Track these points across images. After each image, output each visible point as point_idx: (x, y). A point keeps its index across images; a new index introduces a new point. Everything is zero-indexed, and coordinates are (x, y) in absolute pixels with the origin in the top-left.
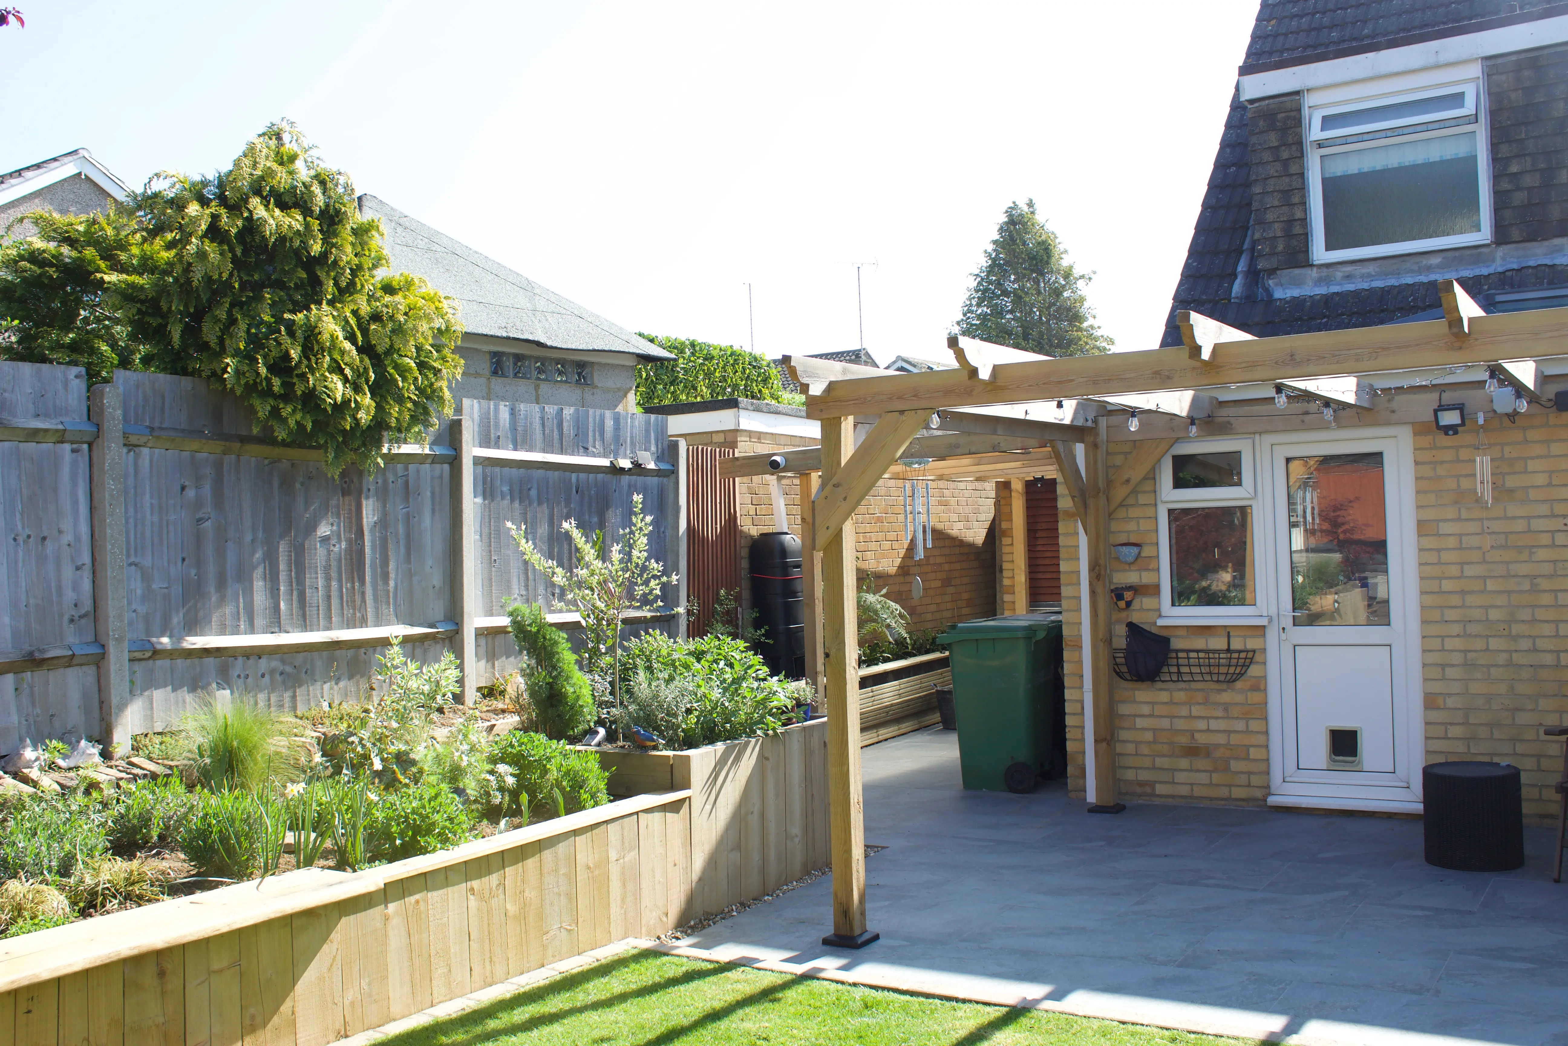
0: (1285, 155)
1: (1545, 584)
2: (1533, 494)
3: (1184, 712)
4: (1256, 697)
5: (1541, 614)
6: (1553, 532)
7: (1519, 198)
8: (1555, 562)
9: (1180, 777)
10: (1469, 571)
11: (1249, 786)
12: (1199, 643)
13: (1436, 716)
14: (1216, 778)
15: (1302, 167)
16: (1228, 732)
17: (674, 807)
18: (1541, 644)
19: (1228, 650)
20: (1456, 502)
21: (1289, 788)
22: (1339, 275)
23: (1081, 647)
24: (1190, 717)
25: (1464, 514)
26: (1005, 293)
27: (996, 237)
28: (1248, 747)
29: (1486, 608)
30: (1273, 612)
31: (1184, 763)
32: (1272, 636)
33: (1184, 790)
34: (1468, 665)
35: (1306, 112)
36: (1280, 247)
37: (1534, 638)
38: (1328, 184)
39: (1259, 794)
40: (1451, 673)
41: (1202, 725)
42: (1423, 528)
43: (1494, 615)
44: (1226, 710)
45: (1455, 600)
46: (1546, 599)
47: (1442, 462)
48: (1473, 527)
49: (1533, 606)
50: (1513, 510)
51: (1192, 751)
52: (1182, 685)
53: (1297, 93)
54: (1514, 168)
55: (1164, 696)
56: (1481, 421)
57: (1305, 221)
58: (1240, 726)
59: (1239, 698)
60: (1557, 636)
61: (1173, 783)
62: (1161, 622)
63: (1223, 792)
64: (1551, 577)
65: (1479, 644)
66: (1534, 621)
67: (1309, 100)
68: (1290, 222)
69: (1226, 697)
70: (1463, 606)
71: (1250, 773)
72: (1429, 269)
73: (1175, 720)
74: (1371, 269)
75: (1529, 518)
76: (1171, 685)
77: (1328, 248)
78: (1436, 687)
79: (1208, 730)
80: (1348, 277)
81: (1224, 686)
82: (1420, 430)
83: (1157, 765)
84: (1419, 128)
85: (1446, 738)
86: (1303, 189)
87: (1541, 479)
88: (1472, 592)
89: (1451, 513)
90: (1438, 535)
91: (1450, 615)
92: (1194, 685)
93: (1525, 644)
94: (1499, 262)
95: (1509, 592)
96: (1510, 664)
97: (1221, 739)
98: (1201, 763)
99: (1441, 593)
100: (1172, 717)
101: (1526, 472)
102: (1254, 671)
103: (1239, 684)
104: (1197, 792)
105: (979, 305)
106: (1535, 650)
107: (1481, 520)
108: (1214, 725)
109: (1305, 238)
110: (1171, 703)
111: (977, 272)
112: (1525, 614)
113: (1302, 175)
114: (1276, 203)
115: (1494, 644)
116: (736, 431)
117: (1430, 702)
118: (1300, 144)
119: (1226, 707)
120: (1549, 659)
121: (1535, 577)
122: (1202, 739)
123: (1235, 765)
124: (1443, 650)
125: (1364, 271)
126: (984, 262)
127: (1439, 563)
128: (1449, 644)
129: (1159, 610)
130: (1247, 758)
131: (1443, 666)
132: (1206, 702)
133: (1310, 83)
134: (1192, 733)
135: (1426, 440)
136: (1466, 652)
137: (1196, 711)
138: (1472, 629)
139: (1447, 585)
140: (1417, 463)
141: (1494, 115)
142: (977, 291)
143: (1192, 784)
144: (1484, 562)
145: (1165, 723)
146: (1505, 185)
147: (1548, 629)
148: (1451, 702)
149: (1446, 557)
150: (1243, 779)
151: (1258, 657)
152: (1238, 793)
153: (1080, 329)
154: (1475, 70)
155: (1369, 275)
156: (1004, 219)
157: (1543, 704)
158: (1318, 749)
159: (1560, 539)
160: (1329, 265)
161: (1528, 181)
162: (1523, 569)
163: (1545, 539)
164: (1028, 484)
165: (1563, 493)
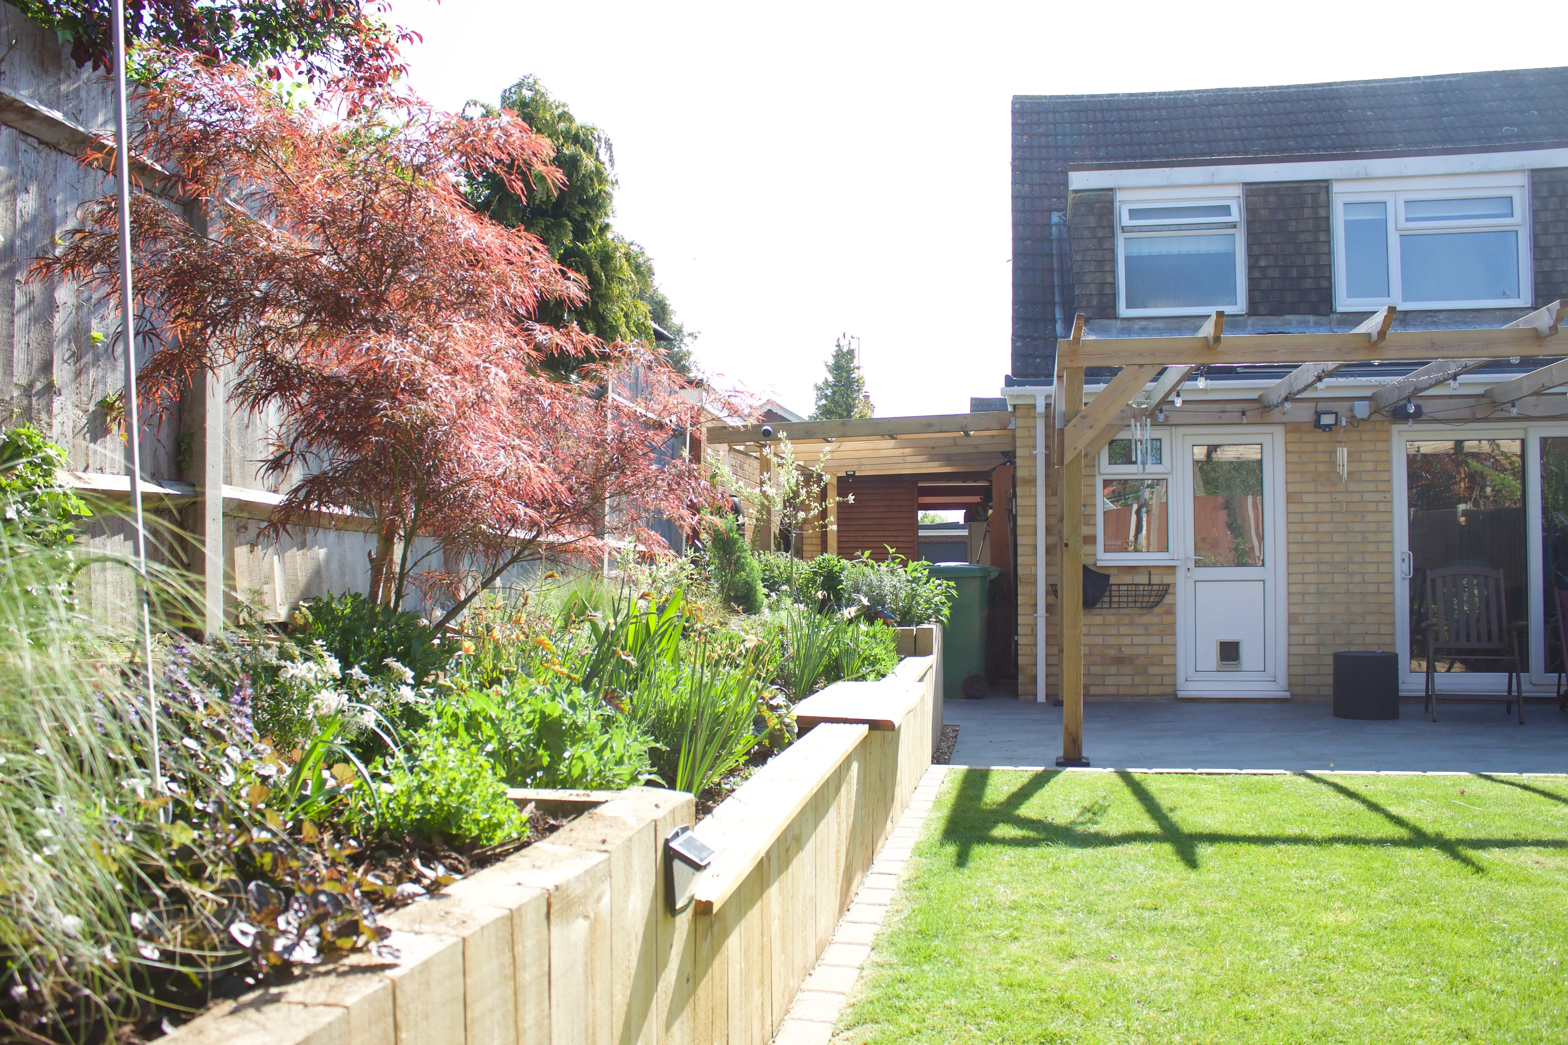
0: (1100, 235)
1: (1371, 538)
2: (1365, 477)
3: (1113, 631)
4: (1167, 619)
5: (1368, 558)
6: (1377, 502)
7: (1265, 284)
8: (1377, 522)
9: (1110, 680)
10: (1323, 528)
11: (1162, 684)
12: (1127, 579)
13: (1295, 629)
14: (1137, 680)
15: (1113, 244)
16: (1147, 645)
18: (1368, 578)
19: (1150, 584)
20: (1314, 480)
21: (1190, 686)
22: (1136, 327)
23: (1035, 583)
24: (1119, 635)
25: (1320, 488)
28: (1162, 656)
29: (1332, 553)
30: (1182, 556)
31: (1113, 669)
32: (1180, 575)
33: (1112, 690)
34: (1320, 593)
35: (1117, 205)
36: (1095, 303)
37: (1363, 574)
38: (1128, 259)
39: (1169, 690)
40: (1308, 598)
41: (1127, 641)
42: (1290, 498)
43: (1338, 558)
44: (1146, 629)
45: (1312, 548)
46: (1372, 547)
47: (1305, 452)
48: (1325, 498)
49: (1363, 552)
50: (1352, 487)
51: (1119, 660)
52: (1113, 611)
53: (1111, 190)
54: (1262, 263)
55: (1098, 620)
56: (1344, 423)
57: (1113, 285)
58: (1156, 640)
59: (1156, 620)
60: (1378, 573)
61: (1104, 685)
62: (1099, 564)
63: (1142, 690)
64: (1374, 532)
65: (1327, 579)
66: (1364, 562)
67: (1120, 196)
68: (1103, 284)
69: (1146, 619)
70: (1318, 552)
71: (1163, 675)
73: (1107, 638)
74: (1160, 324)
75: (1362, 492)
76: (1105, 611)
77: (1129, 306)
78: (1296, 609)
79: (1132, 644)
80: (1143, 329)
81: (1145, 611)
82: (1293, 428)
83: (1092, 672)
84: (1192, 227)
85: (1304, 644)
86: (1113, 261)
87: (1370, 466)
88: (1323, 543)
89: (1310, 487)
90: (1301, 502)
91: (1309, 558)
92: (1122, 611)
93: (1357, 578)
94: (1249, 327)
95: (1347, 543)
96: (1347, 592)
97: (1142, 651)
98: (1126, 669)
99: (1303, 543)
100: (1104, 635)
101: (1360, 461)
102: (1168, 599)
103: (1157, 610)
104: (1122, 691)
106: (1364, 582)
107: (1331, 493)
108: (1136, 640)
109: (1114, 297)
110: (1104, 624)
112: (1358, 558)
113: (1113, 251)
114: (1092, 269)
115: (1338, 578)
117: (1292, 619)
118: (1112, 227)
119: (1146, 627)
120: (1372, 588)
121: (1365, 532)
122: (1127, 651)
123: (1152, 670)
124: (1303, 583)
125: (1155, 325)
127: (1302, 522)
128: (1308, 579)
129: (1095, 555)
130: (1161, 664)
131: (1303, 594)
132: (1131, 624)
133: (1122, 183)
134: (1119, 647)
135: (1294, 437)
136: (1318, 584)
137: (1123, 630)
138: (1323, 568)
139: (1307, 538)
140: (1287, 452)
141: (1250, 223)
143: (1118, 685)
144: (1332, 522)
145: (1099, 640)
146: (1257, 274)
147: (1372, 568)
148: (1308, 620)
149: (1307, 518)
150: (1158, 680)
151: (1171, 590)
152: (1153, 690)
154: (1238, 191)
155: (1158, 329)
157: (1369, 619)
158: (1210, 657)
159: (1382, 507)
160: (1129, 319)
161: (1272, 273)
162: (1357, 527)
163: (1372, 507)
164: (839, 479)
165: (1384, 476)
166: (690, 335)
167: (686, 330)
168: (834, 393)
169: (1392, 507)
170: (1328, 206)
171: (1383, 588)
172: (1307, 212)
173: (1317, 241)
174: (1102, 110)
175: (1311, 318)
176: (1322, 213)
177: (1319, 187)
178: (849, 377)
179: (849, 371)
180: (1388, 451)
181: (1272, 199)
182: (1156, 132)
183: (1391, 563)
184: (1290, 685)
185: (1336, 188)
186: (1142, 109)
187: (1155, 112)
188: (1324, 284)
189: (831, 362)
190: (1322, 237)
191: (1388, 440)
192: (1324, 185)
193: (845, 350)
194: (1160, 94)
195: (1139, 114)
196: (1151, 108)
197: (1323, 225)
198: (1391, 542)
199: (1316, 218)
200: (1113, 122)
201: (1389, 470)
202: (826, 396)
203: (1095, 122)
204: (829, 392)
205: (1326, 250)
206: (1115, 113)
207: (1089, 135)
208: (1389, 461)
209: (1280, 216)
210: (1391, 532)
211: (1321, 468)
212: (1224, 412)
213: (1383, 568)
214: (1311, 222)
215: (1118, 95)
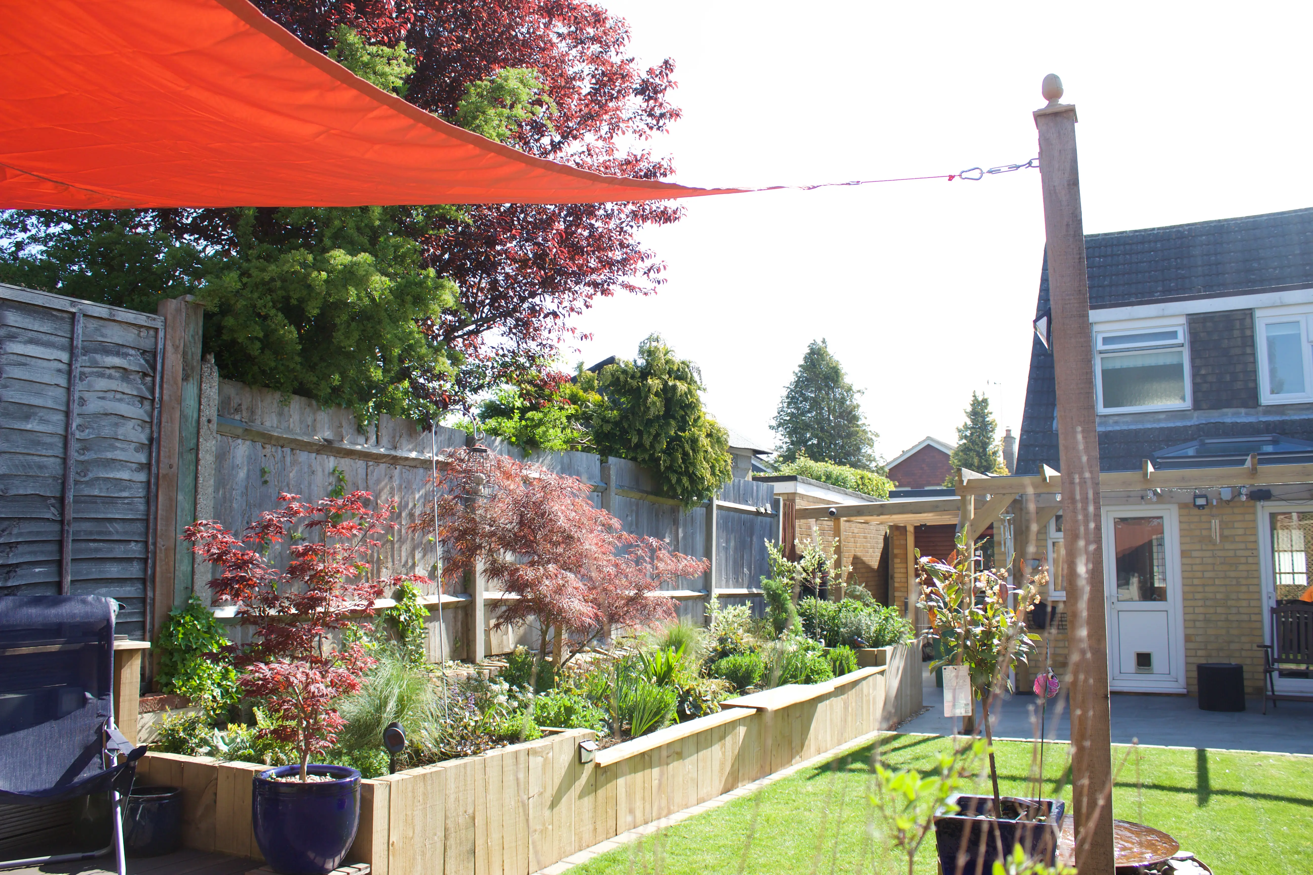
2: (1237, 539)
3: (1062, 644)
5: (1241, 596)
6: (1247, 557)
7: (1205, 387)
8: (1248, 571)
10: (1207, 575)
13: (1191, 645)
15: (1091, 363)
17: (882, 673)
18: (1242, 610)
21: (1117, 683)
22: (1111, 421)
24: (1065, 647)
25: (1204, 547)
26: (806, 399)
27: (802, 363)
29: (1215, 593)
30: (1108, 594)
31: (1062, 671)
32: (1107, 606)
34: (1207, 621)
35: (1094, 335)
37: (1238, 607)
38: (1104, 372)
40: (1198, 624)
42: (1184, 554)
43: (1219, 596)
45: (1200, 589)
46: (1244, 589)
47: (1193, 522)
48: (1209, 554)
49: (1238, 592)
50: (1228, 546)
52: (1060, 631)
54: (1203, 372)
56: (1215, 503)
60: (1249, 606)
62: (1050, 599)
64: (1246, 578)
65: (1212, 610)
66: (1238, 599)
67: (1098, 328)
70: (1204, 592)
72: (1159, 421)
74: (1128, 419)
75: (1235, 550)
77: (1105, 406)
78: (1191, 631)
80: (1116, 423)
82: (1183, 506)
84: (1150, 348)
85: (1196, 656)
87: (1241, 532)
88: (1208, 585)
89: (1198, 547)
90: (1191, 557)
91: (1198, 596)
93: (1234, 610)
94: (1195, 419)
95: (1226, 585)
96: (1227, 620)
99: (1192, 585)
101: (1234, 528)
105: (788, 408)
106: (1239, 613)
107: (1214, 550)
109: (1093, 401)
110: (1055, 640)
111: (788, 385)
112: (1234, 596)
115: (1219, 610)
116: (795, 494)
117: (1188, 639)
118: (1090, 351)
120: (1245, 617)
121: (1238, 578)
124: (1194, 613)
125: (1124, 420)
126: (793, 379)
127: (1192, 571)
128: (1198, 610)
129: (1048, 593)
131: (1194, 621)
133: (1096, 320)
135: (1185, 512)
136: (1205, 614)
138: (1208, 603)
139: (1196, 582)
140: (1180, 522)
141: (1193, 344)
142: (788, 397)
144: (1214, 570)
146: (1198, 380)
147: (1245, 603)
148: (1199, 639)
149: (1195, 568)
153: (858, 426)
154: (1183, 320)
155: (1127, 422)
156: (808, 351)
157: (1244, 639)
158: (1131, 663)
159: (1250, 560)
160: (1105, 416)
161: (1210, 378)
162: (1232, 574)
163: (1243, 560)
164: (916, 528)
165: (1252, 538)
166: (859, 391)
167: (855, 388)
168: (972, 434)
169: (1259, 560)
170: (1252, 328)
171: (1254, 618)
172: (1236, 333)
173: (1244, 354)
174: (1112, 245)
175: (1243, 410)
176: (1248, 333)
177: (1245, 314)
178: (984, 421)
179: (984, 416)
180: (1255, 521)
181: (1209, 324)
182: (1150, 262)
183: (1260, 599)
184: (1188, 684)
185: (1258, 314)
186: (1142, 243)
187: (1152, 244)
188: (1251, 385)
189: (969, 409)
190: (1248, 350)
191: (1255, 513)
192: (1249, 313)
193: (980, 399)
194: (1159, 229)
195: (1140, 247)
196: (1150, 242)
197: (1249, 341)
198: (1259, 585)
199: (1243, 337)
200: (1119, 255)
201: (1255, 534)
202: (966, 437)
203: (1105, 256)
204: (968, 433)
205: (1251, 360)
206: (1122, 248)
207: (1099, 267)
208: (1255, 528)
209: (1215, 337)
210: (1259, 578)
211: (1205, 533)
212: (1129, 497)
213: (1253, 603)
214: (1239, 339)
215: (1126, 232)
